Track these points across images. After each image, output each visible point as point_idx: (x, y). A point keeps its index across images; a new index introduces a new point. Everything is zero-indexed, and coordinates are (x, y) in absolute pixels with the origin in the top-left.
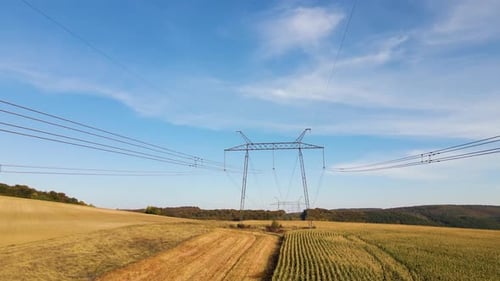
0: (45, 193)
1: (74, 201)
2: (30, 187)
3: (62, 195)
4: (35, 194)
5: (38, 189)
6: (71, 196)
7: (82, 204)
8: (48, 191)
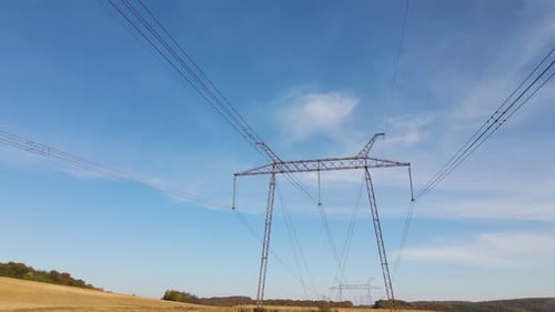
0: (44, 273)
1: (80, 284)
2: (28, 265)
3: (66, 276)
4: (30, 274)
5: (36, 269)
6: (77, 278)
7: (90, 287)
8: (48, 270)
